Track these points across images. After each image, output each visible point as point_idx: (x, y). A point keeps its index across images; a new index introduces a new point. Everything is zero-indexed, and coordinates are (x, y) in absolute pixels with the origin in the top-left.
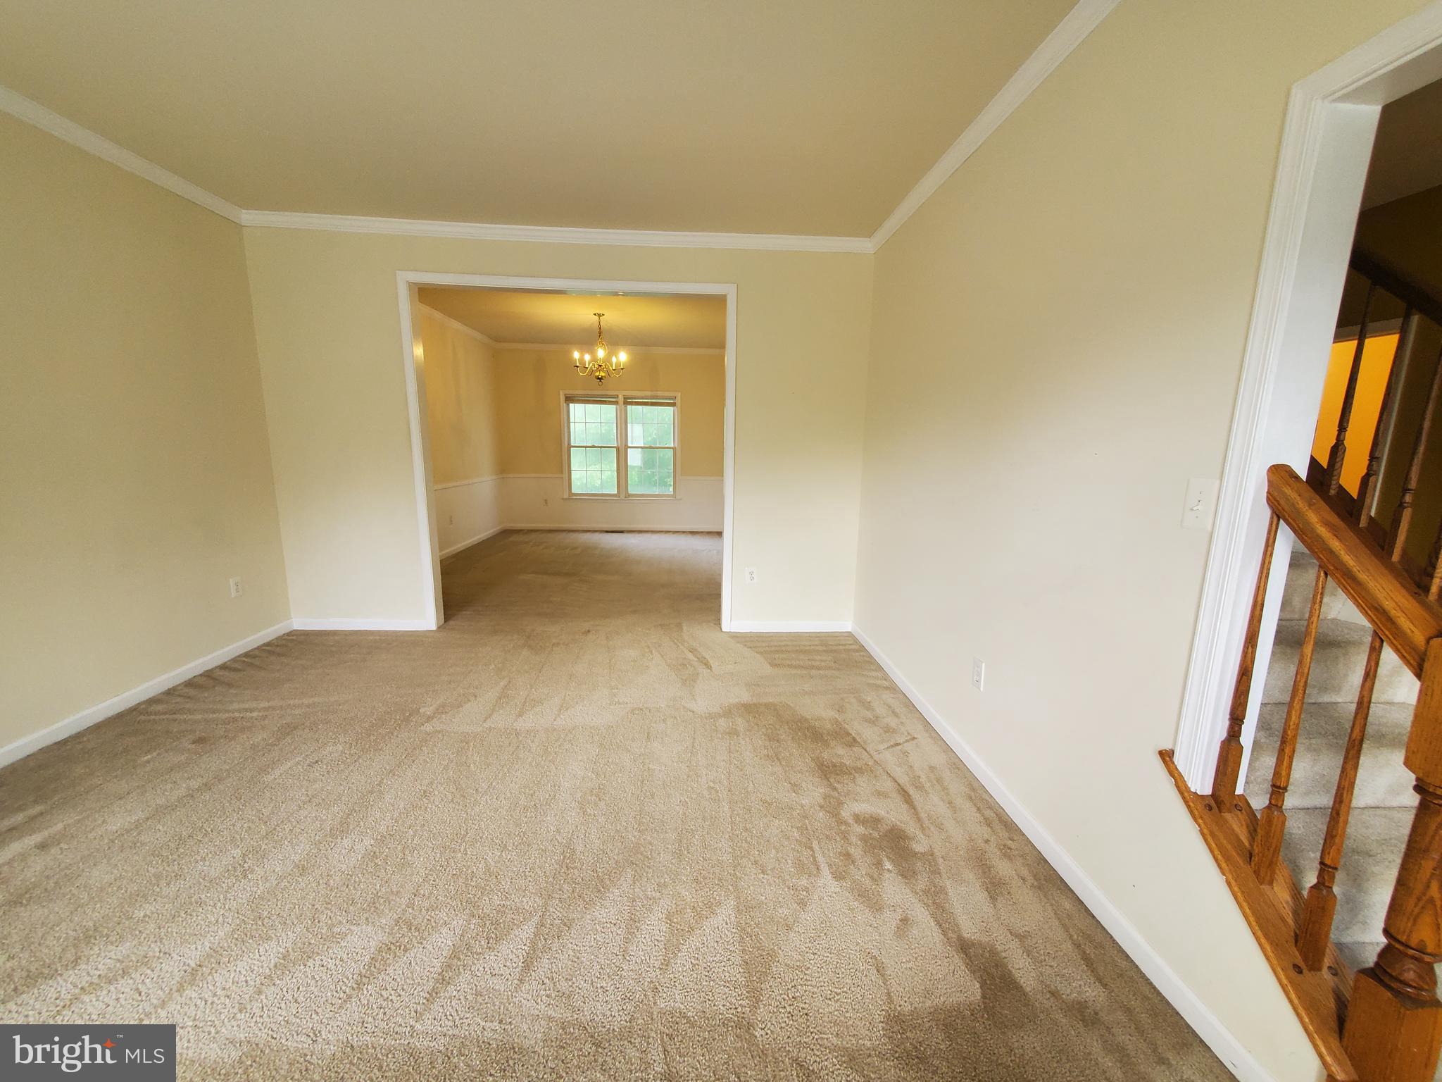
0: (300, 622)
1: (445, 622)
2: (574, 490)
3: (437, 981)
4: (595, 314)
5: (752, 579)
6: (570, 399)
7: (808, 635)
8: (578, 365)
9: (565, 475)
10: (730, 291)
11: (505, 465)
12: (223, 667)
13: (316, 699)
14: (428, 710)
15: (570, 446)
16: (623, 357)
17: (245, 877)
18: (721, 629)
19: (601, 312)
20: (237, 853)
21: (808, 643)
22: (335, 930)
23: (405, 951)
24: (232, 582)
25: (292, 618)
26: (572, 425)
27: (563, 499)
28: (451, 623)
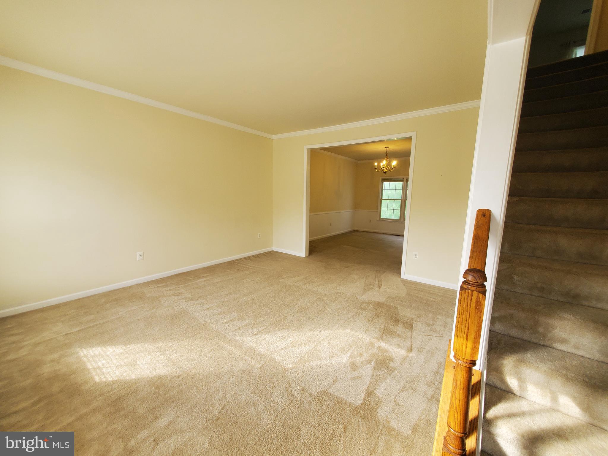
0: (275, 249)
1: (309, 255)
2: (382, 217)
3: (238, 328)
4: (385, 147)
5: (416, 257)
6: (384, 180)
7: (440, 288)
8: (376, 168)
9: (379, 211)
10: (413, 134)
11: (356, 206)
12: (253, 256)
13: (264, 267)
14: (284, 276)
15: (382, 199)
16: (394, 163)
17: (226, 297)
18: (400, 277)
19: (388, 146)
20: (228, 292)
21: (437, 291)
22: (231, 312)
23: (238, 321)
24: (259, 234)
25: (272, 247)
26: (383, 190)
27: (377, 220)
28: (310, 256)
